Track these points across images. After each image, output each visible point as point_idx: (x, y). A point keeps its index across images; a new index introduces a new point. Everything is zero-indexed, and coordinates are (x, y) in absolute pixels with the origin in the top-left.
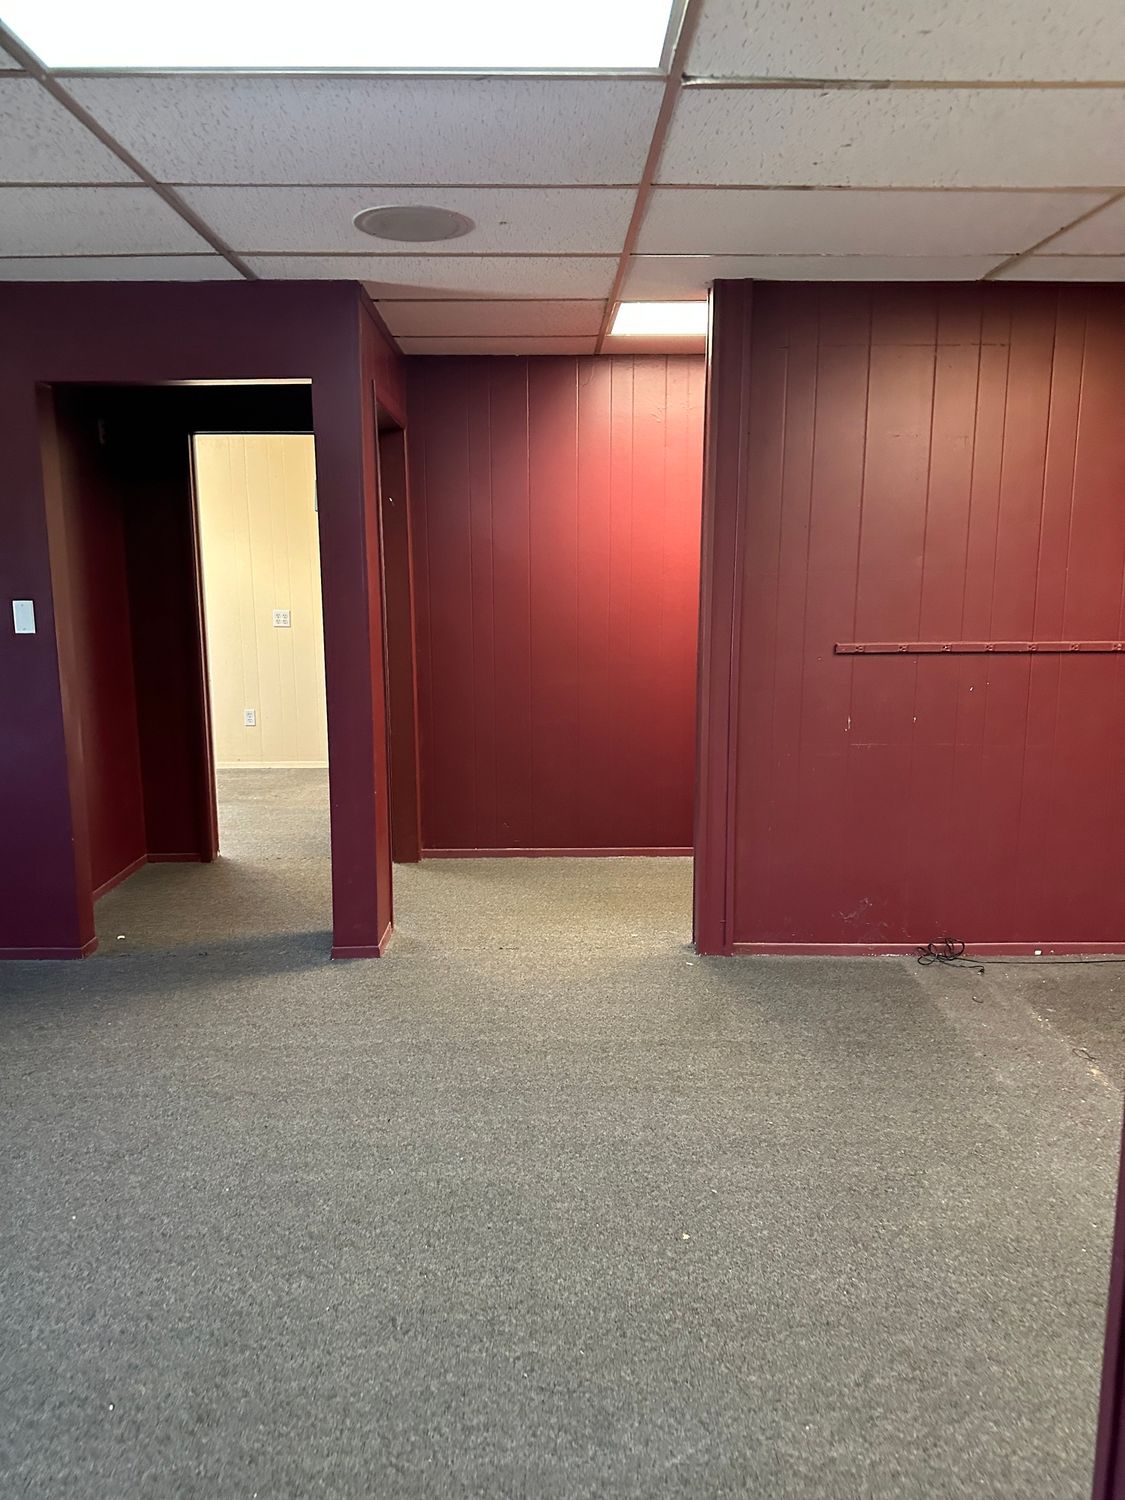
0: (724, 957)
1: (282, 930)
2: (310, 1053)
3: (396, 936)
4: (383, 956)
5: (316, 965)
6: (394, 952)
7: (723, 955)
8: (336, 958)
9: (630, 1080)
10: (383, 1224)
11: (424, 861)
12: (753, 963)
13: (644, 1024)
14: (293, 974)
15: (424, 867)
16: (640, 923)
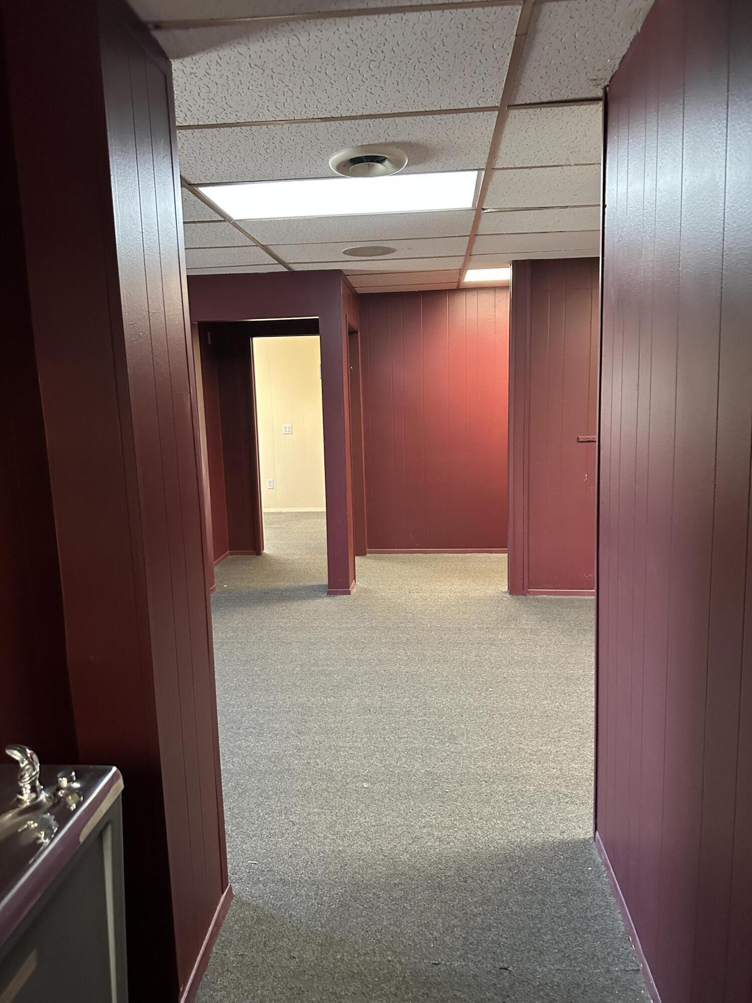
0: (523, 597)
1: (301, 584)
2: (323, 629)
3: (357, 587)
4: (352, 594)
5: (320, 597)
6: (357, 593)
7: (523, 595)
8: (329, 594)
9: (471, 641)
10: (363, 683)
11: (368, 555)
12: (538, 599)
13: (479, 622)
14: (311, 601)
15: (369, 558)
16: (482, 582)
